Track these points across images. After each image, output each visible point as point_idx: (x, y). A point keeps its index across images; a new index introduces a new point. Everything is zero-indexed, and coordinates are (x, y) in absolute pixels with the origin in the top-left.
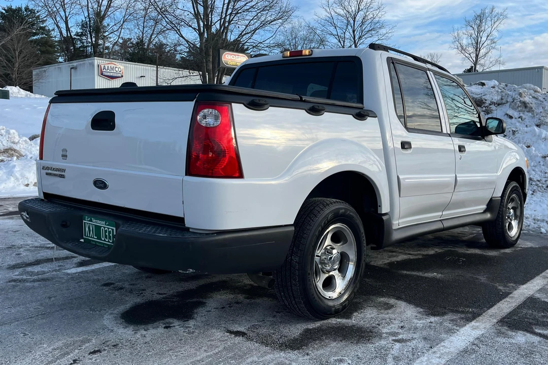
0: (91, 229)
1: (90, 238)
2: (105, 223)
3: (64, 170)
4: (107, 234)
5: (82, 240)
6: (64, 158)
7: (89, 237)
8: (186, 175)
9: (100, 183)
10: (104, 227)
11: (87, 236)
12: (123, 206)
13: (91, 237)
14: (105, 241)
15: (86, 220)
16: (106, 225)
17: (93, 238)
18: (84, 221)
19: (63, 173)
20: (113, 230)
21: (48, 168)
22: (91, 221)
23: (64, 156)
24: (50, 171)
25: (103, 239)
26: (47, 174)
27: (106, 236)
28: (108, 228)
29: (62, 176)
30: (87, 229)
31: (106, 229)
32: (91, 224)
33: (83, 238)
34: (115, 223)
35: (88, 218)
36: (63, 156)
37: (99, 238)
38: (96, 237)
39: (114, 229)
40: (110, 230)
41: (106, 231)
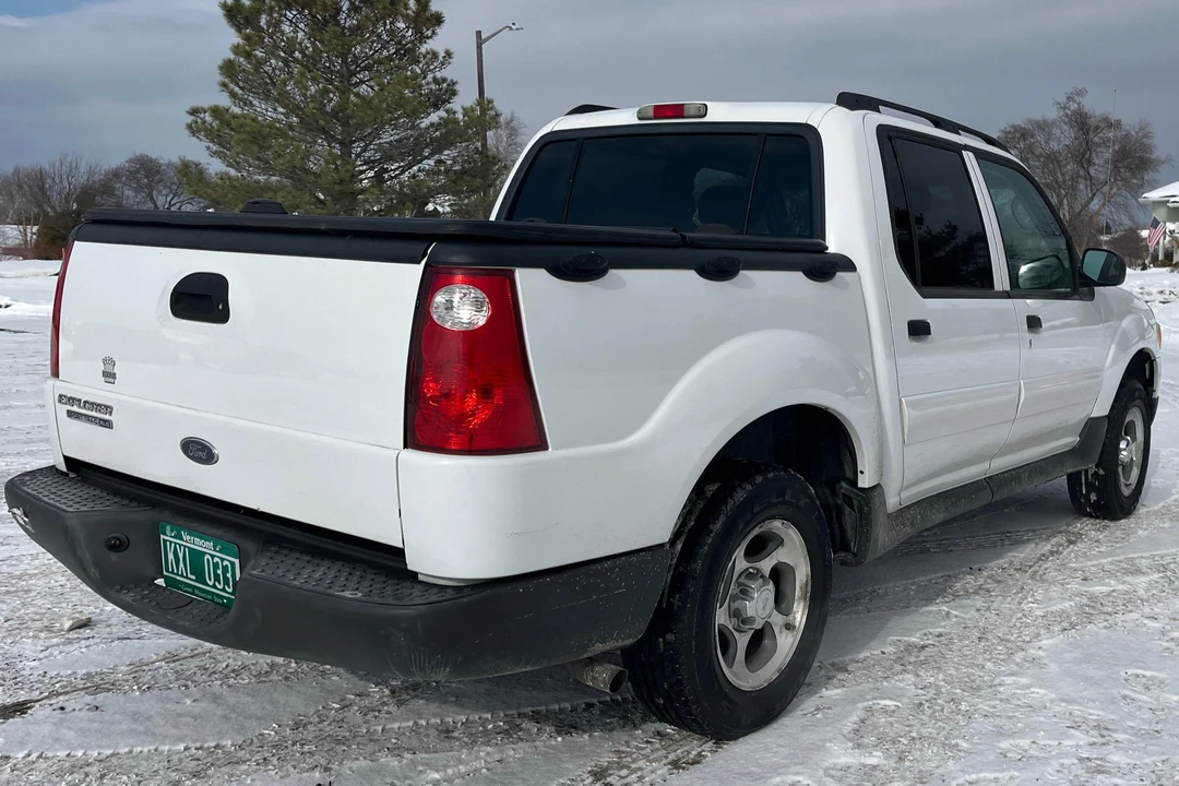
0: (181, 556)
1: (178, 578)
2: (215, 547)
3: (108, 409)
4: (219, 572)
5: (160, 582)
6: (108, 379)
7: (177, 574)
8: (405, 446)
9: (198, 450)
10: (213, 556)
11: (173, 572)
12: (255, 507)
13: (182, 576)
14: (214, 586)
15: (168, 533)
16: (215, 550)
17: (187, 577)
18: (162, 537)
19: (107, 417)
20: (233, 564)
21: (72, 401)
22: (179, 536)
23: (109, 376)
24: (75, 409)
25: (211, 583)
26: (70, 414)
27: (217, 578)
28: (222, 560)
29: (107, 424)
30: (171, 556)
31: (216, 560)
32: (180, 545)
33: (162, 576)
34: (236, 549)
35: (172, 531)
36: (106, 374)
37: (201, 578)
38: (194, 578)
39: (237, 562)
40: (225, 563)
41: (216, 566)
